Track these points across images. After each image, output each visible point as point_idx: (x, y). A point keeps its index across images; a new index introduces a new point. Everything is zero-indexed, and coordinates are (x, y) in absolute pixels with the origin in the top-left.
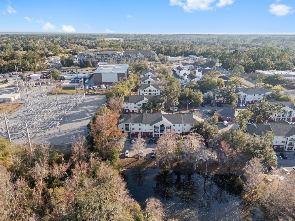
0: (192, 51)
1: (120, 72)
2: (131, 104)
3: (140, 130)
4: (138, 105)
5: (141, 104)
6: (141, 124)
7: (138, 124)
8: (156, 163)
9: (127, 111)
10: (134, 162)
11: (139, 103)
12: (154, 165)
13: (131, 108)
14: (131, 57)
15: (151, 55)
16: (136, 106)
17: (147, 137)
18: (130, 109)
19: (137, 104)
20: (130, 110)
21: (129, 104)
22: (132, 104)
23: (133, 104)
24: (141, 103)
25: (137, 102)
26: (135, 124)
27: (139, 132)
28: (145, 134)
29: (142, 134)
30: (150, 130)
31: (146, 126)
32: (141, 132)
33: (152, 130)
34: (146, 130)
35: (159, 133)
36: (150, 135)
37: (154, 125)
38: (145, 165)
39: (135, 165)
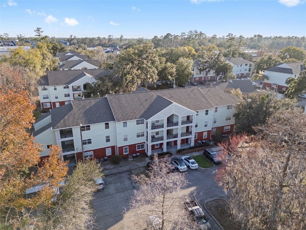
2: (55, 89)
3: (108, 140)
4: (74, 90)
5: (79, 87)
6: (111, 124)
7: (103, 125)
9: (48, 106)
11: (76, 84)
13: (57, 98)
16: (70, 91)
17: (133, 157)
18: (53, 100)
19: (70, 86)
20: (54, 103)
21: (50, 88)
22: (57, 87)
23: (60, 88)
24: (80, 82)
25: (70, 83)
26: (92, 126)
27: (105, 149)
28: (125, 152)
29: (117, 152)
30: (138, 136)
31: (125, 128)
32: (113, 148)
33: (143, 135)
34: (126, 139)
35: (165, 141)
36: (138, 152)
37: (150, 121)
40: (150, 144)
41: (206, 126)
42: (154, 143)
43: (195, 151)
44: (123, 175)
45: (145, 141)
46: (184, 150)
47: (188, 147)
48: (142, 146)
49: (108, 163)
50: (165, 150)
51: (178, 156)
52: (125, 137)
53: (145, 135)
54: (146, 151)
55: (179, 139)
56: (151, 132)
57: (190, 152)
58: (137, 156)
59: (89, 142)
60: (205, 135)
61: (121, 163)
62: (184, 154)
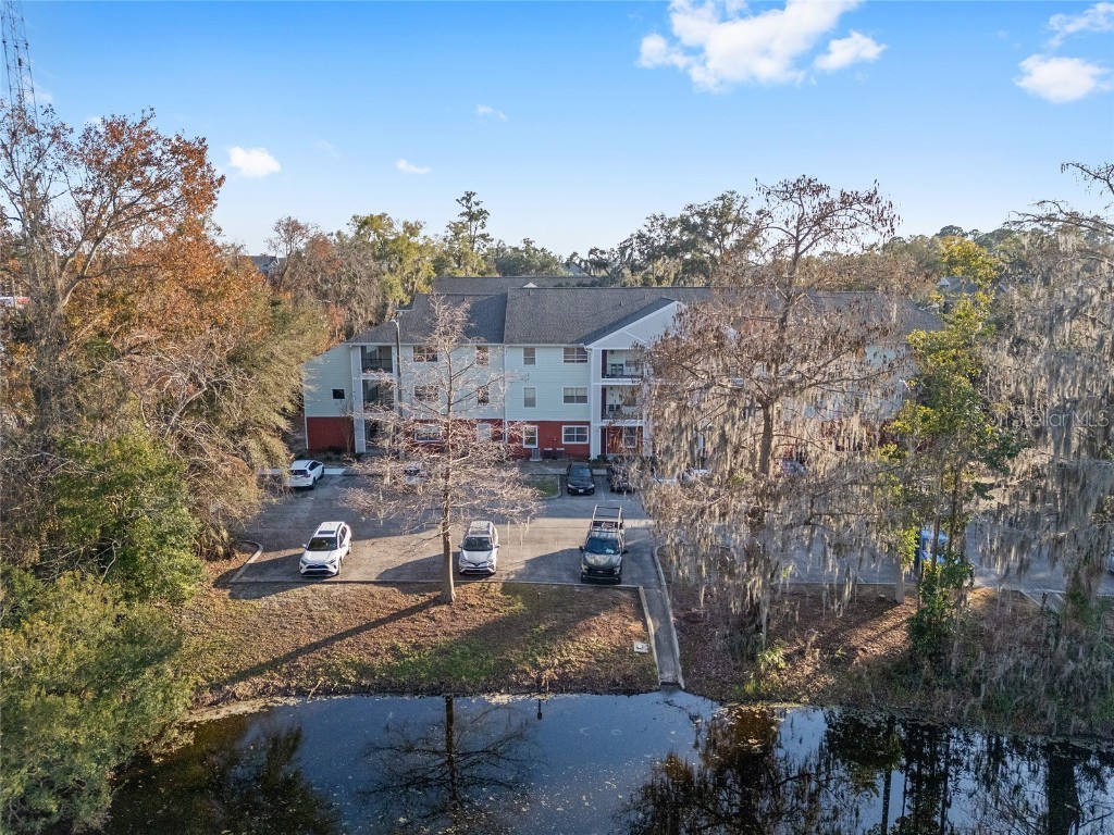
6: (494, 350)
8: (636, 627)
10: (379, 623)
12: (624, 651)
33: (583, 399)
38: (513, 655)
39: (394, 648)
40: (597, 424)
42: (608, 423)
48: (582, 433)
52: (530, 395)
56: (600, 384)
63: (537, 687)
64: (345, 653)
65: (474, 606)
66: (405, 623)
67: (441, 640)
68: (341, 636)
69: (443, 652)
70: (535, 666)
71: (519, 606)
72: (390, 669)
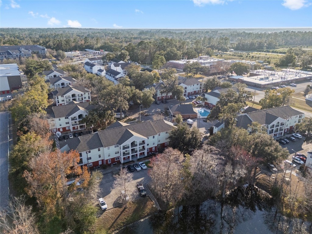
0: (86, 44)
1: (10, 75)
3: (100, 157)
4: (72, 120)
5: (75, 117)
6: (101, 149)
7: (97, 150)
8: (152, 203)
10: (120, 215)
11: (73, 116)
12: (153, 207)
13: (60, 125)
14: (12, 54)
15: (40, 51)
16: (69, 120)
17: (114, 165)
18: (58, 127)
20: (59, 129)
21: (56, 120)
22: (61, 119)
23: (63, 119)
24: (76, 114)
25: (69, 115)
26: (92, 151)
27: (98, 161)
28: (109, 162)
29: (105, 163)
30: (116, 153)
31: (109, 150)
32: (103, 160)
33: (118, 153)
34: (109, 156)
35: (130, 155)
36: (116, 161)
37: (122, 146)
38: (140, 213)
39: (125, 218)
40: (122, 157)
41: (153, 144)
42: (124, 157)
43: (147, 159)
44: (108, 174)
45: (120, 156)
46: (141, 159)
47: (143, 156)
48: (118, 158)
49: (100, 169)
50: (131, 159)
51: (137, 163)
52: (109, 155)
53: (120, 153)
54: (120, 161)
55: (138, 153)
56: (122, 151)
57: (144, 160)
58: (115, 164)
59: (90, 158)
60: (154, 149)
61: (107, 169)
62: (141, 161)
63: (145, 217)
64: (119, 221)
65: (131, 208)
66: (123, 213)
67: (130, 215)
68: (117, 219)
69: (132, 216)
70: (144, 214)
71: (137, 205)
72: (127, 221)
